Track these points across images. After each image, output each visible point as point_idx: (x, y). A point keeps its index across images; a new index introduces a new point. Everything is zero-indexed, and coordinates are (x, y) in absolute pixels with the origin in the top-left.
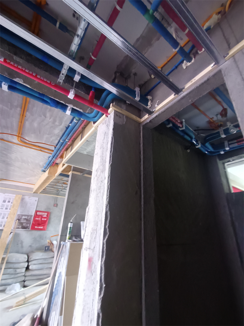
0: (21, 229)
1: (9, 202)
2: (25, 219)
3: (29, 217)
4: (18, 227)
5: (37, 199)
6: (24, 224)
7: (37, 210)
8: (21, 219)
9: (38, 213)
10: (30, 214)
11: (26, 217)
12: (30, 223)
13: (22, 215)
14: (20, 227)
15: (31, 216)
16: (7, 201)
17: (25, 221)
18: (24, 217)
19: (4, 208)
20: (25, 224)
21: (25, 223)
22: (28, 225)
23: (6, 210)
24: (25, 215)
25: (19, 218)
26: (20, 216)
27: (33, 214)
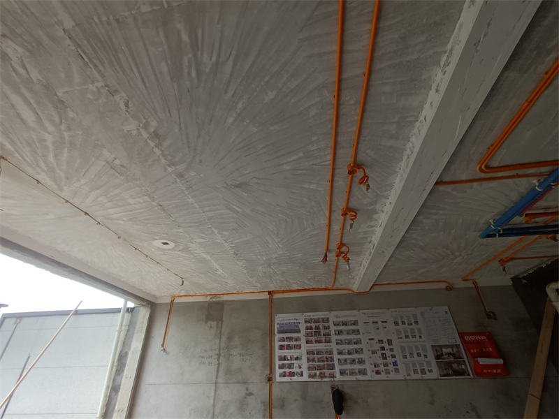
0: (454, 377)
1: (403, 323)
2: (450, 354)
3: (455, 350)
4: (445, 372)
5: (446, 308)
6: (455, 366)
7: (461, 332)
8: (442, 355)
9: (467, 338)
10: (452, 342)
11: (449, 350)
12: (464, 361)
13: (441, 347)
14: (451, 372)
15: (458, 346)
16: (400, 323)
17: (452, 359)
18: (445, 350)
19: (404, 337)
20: (456, 364)
21: (454, 362)
22: (463, 367)
23: (407, 340)
24: (446, 346)
25: (439, 353)
26: (439, 349)
27: (459, 342)
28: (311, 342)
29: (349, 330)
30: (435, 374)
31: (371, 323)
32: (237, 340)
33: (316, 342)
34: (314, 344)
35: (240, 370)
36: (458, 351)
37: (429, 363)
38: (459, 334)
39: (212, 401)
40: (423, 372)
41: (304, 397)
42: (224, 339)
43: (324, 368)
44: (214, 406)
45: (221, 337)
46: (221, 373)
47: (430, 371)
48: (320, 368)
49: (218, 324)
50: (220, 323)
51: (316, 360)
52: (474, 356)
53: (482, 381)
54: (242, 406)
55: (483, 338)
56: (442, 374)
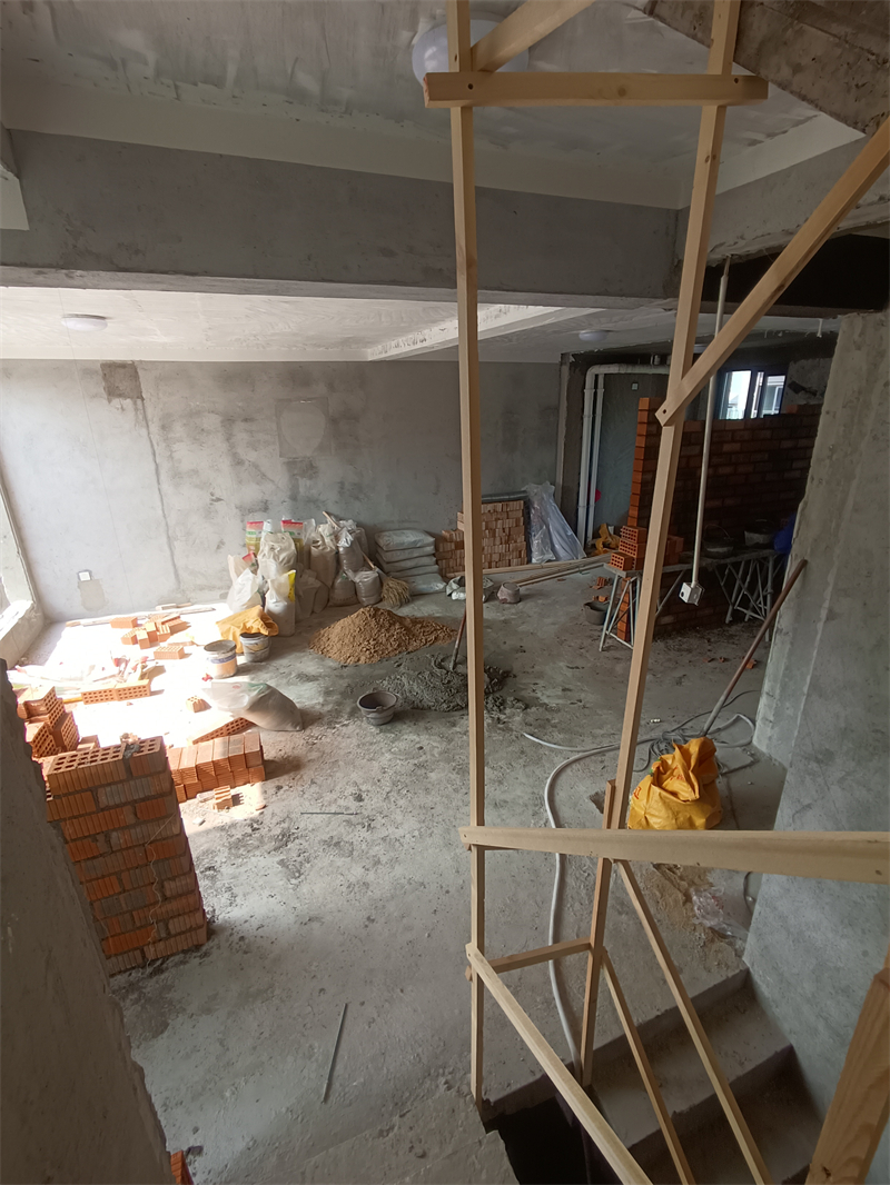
32: (179, 430)
35: (195, 472)
39: (161, 512)
41: (294, 498)
42: (154, 428)
44: (164, 516)
45: (148, 426)
46: (163, 477)
49: (135, 403)
50: (139, 401)
54: (208, 513)
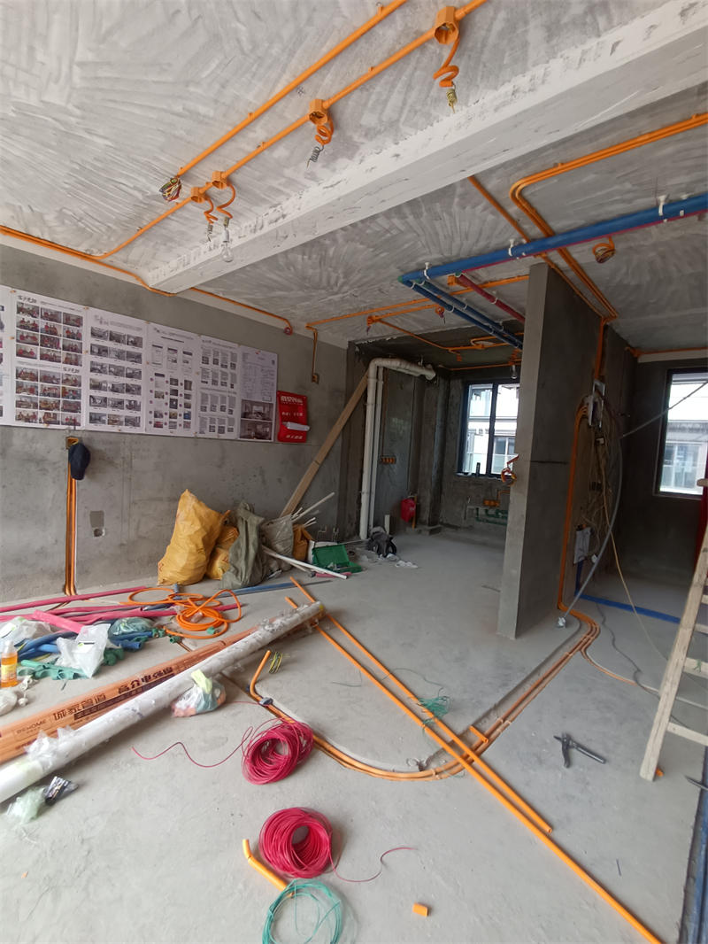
0: (255, 440)
1: (216, 362)
2: (259, 413)
3: (267, 409)
4: (247, 433)
5: (275, 357)
6: (259, 427)
7: (280, 389)
8: (250, 413)
9: (283, 398)
10: (267, 399)
11: (260, 409)
12: (271, 423)
13: (253, 403)
14: (253, 434)
15: (271, 405)
16: (211, 361)
17: (259, 420)
18: (255, 408)
19: (210, 381)
20: (261, 426)
21: (260, 423)
22: (268, 430)
23: (214, 387)
24: (258, 404)
25: (247, 411)
26: (249, 405)
27: (274, 401)
28: (31, 355)
29: (123, 352)
30: (235, 435)
31: (165, 349)
33: (43, 357)
34: (38, 361)
36: (269, 412)
37: (231, 421)
38: (277, 391)
40: (221, 430)
43: (57, 408)
47: (231, 430)
48: (46, 406)
51: (39, 391)
52: (284, 419)
53: (281, 446)
55: (300, 401)
56: (243, 434)
